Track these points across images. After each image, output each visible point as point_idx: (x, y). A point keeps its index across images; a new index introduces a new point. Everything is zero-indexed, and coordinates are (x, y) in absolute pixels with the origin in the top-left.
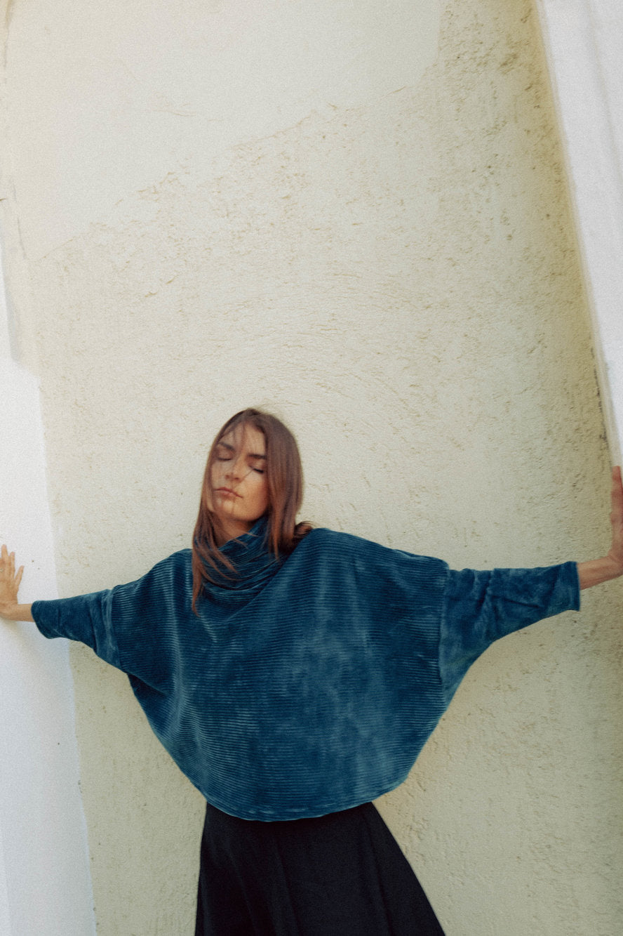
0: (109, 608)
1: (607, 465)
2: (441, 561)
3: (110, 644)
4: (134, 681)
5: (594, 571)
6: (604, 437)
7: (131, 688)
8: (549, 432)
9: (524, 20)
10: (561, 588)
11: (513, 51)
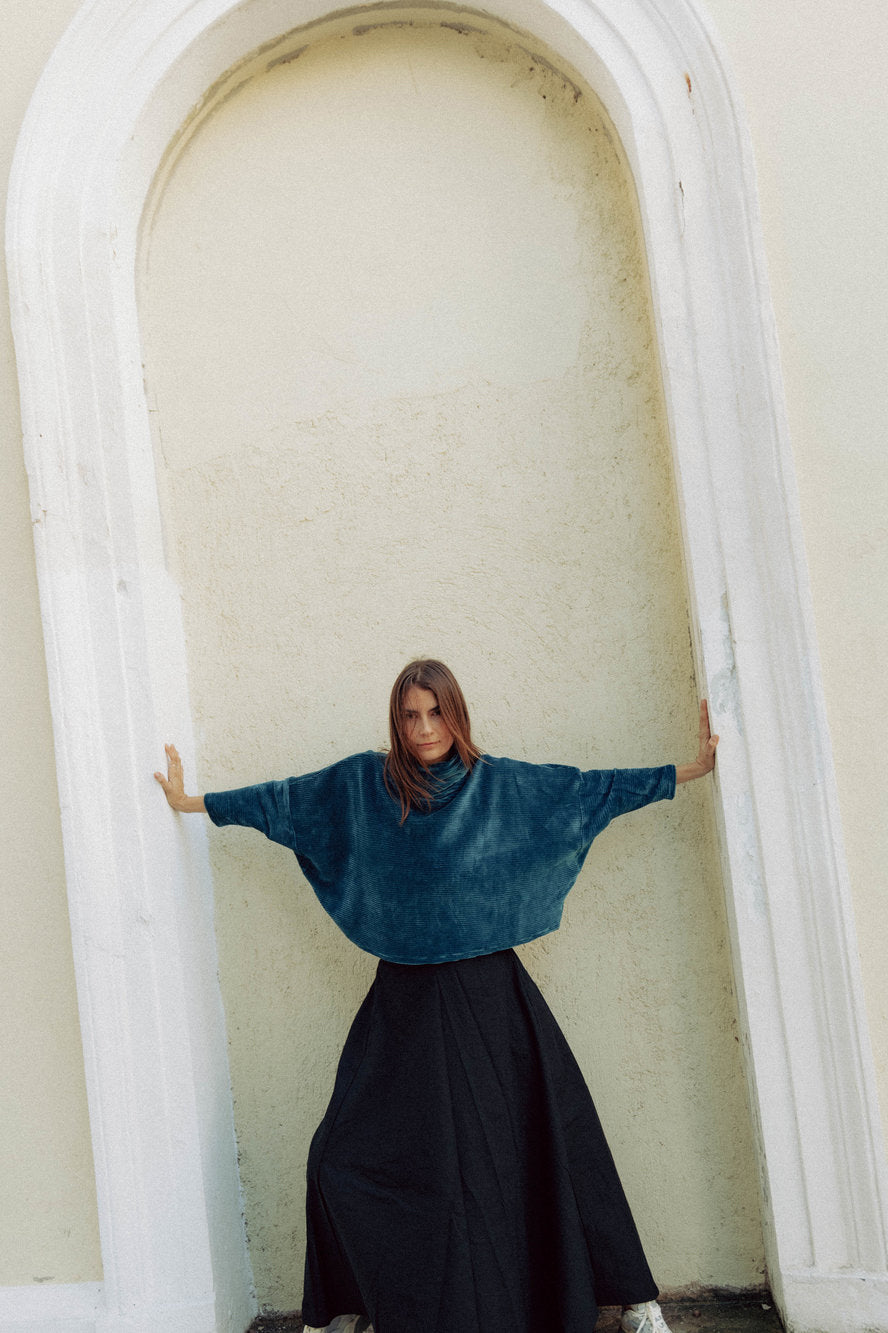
0: (286, 797)
1: (695, 699)
2: (574, 768)
3: (283, 827)
4: (303, 862)
5: (687, 771)
6: (693, 678)
7: (300, 868)
8: (654, 672)
9: (646, 347)
10: (664, 783)
11: (637, 370)
